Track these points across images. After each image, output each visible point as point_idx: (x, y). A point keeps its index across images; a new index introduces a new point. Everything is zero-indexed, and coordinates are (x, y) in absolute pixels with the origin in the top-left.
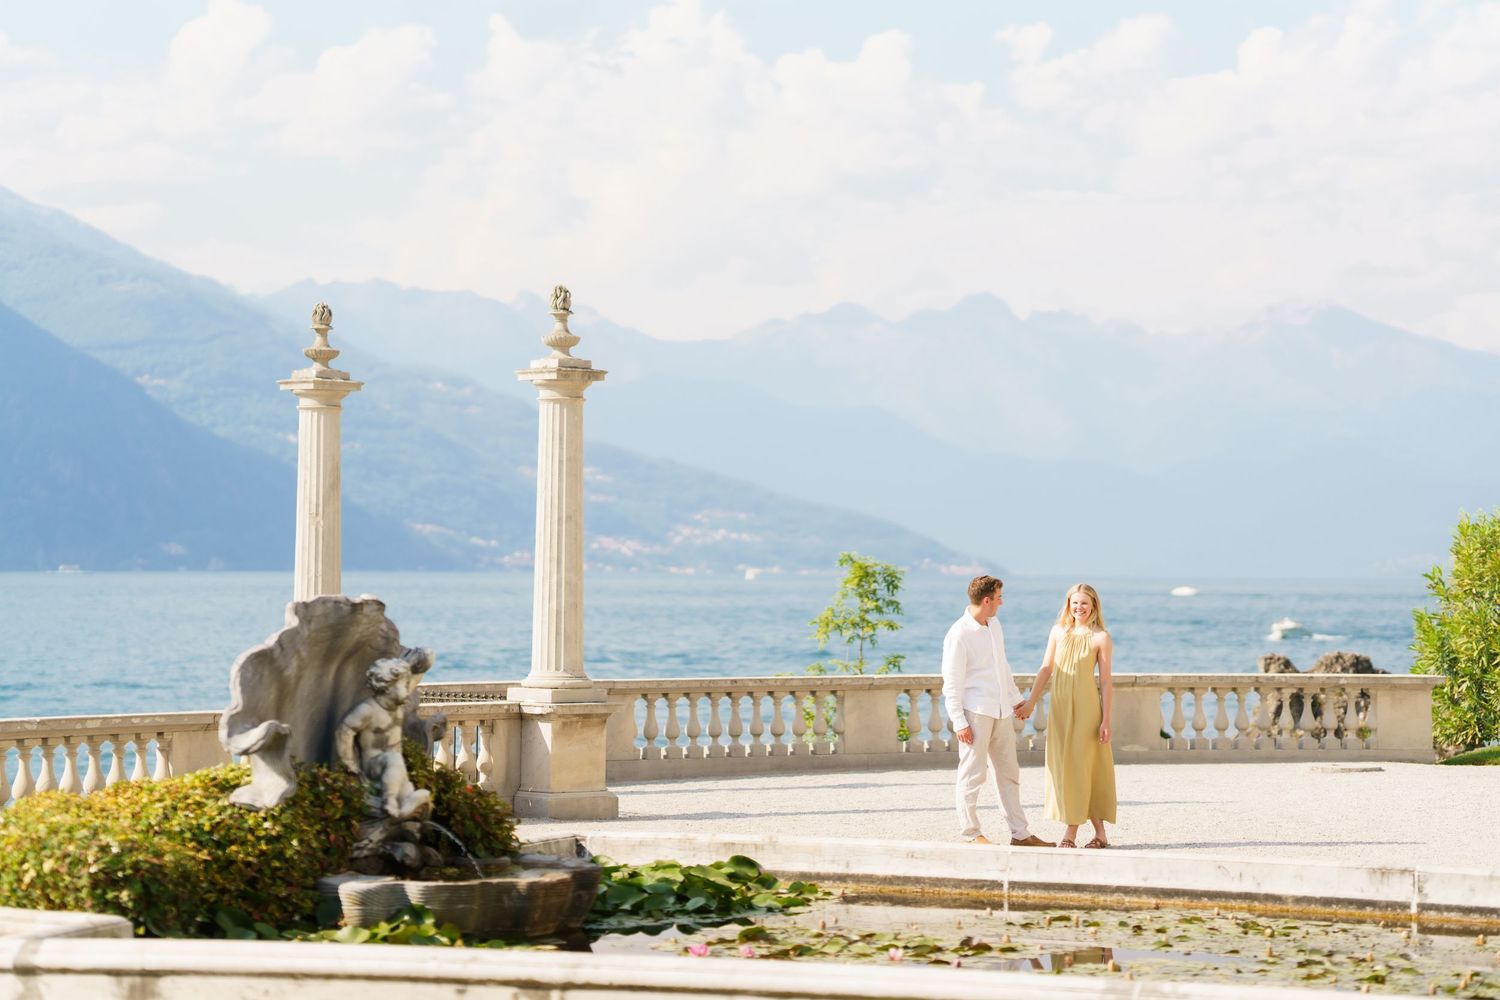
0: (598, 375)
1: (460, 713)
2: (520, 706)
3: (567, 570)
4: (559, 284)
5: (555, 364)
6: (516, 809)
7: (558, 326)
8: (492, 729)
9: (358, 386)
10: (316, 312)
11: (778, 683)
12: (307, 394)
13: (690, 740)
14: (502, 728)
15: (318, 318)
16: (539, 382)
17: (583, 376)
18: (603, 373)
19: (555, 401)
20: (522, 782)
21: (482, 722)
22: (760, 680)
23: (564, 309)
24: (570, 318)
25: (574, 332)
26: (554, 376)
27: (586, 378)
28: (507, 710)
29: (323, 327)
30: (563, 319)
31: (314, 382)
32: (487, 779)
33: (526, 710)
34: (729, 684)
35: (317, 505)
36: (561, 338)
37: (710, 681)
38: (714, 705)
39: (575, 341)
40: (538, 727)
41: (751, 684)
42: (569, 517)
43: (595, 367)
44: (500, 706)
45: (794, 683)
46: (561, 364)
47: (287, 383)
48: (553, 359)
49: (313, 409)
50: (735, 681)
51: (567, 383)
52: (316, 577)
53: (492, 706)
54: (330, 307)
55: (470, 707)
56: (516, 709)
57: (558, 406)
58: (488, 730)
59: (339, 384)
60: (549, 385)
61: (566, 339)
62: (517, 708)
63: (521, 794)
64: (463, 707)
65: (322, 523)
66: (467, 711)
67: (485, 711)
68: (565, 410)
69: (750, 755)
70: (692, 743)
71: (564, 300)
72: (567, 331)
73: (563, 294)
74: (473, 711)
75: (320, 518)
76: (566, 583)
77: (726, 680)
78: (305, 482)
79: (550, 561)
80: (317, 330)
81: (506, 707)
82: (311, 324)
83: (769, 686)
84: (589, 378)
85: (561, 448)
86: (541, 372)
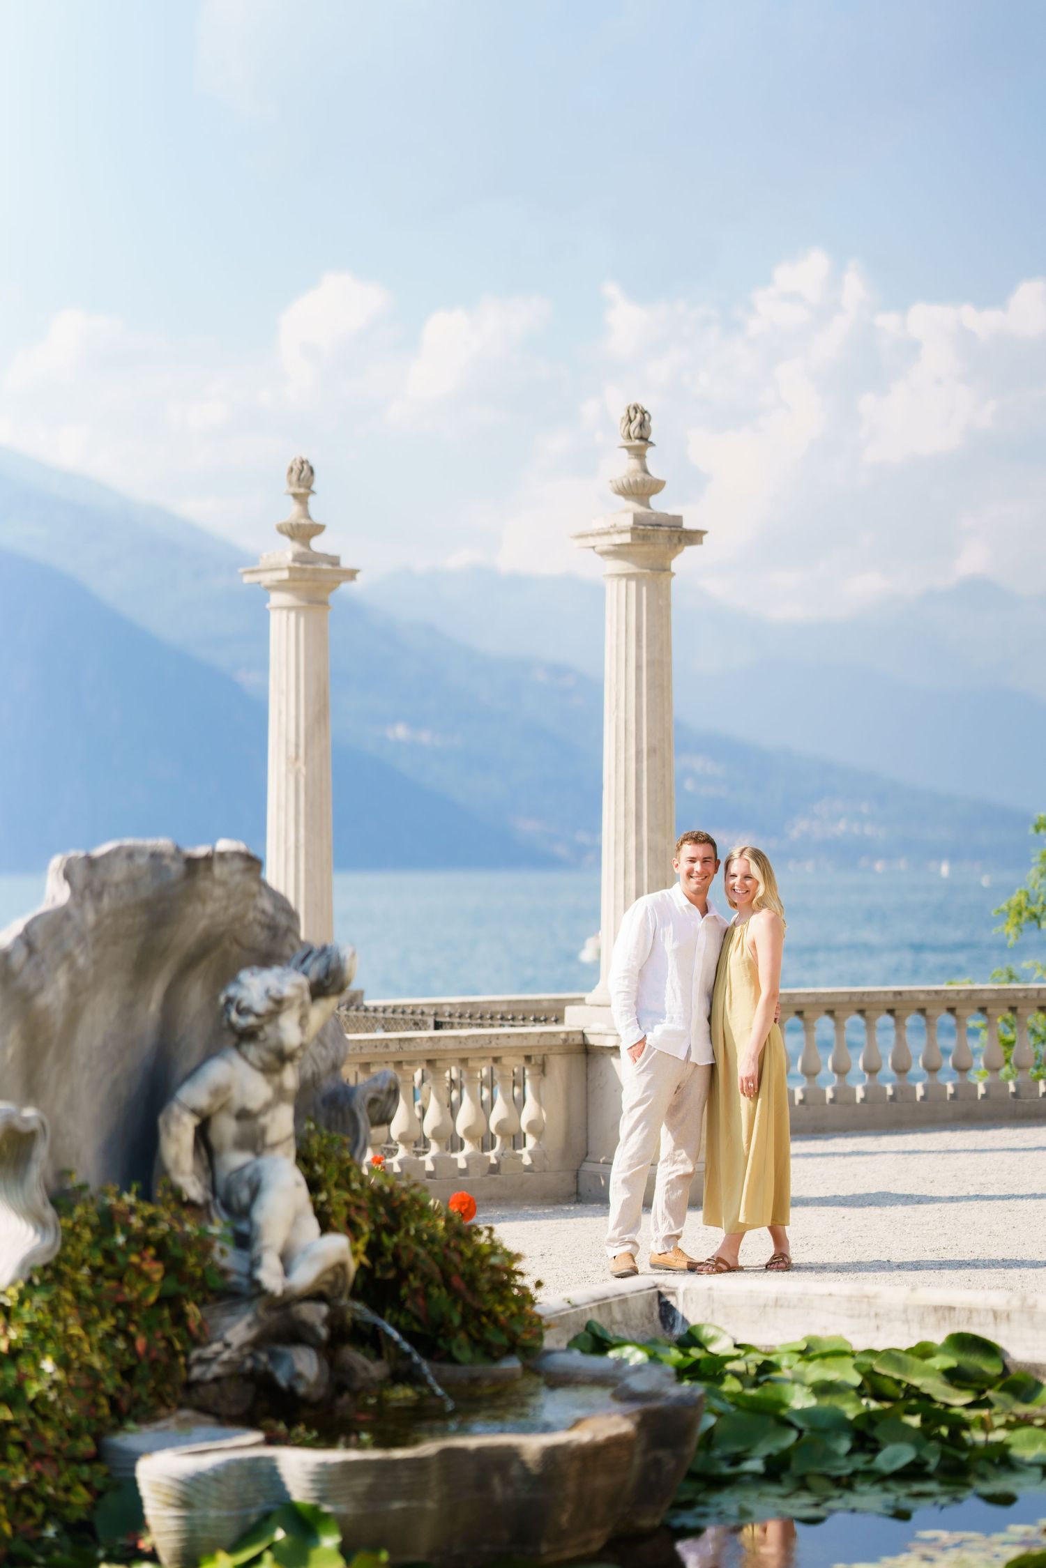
0: (693, 537)
1: (493, 1044)
2: (583, 1034)
3: (651, 829)
4: (633, 403)
5: (628, 521)
6: (581, 1189)
7: (633, 464)
8: (543, 1069)
9: (351, 574)
10: (291, 470)
11: (962, 995)
12: (280, 586)
13: (836, 1077)
14: (558, 1067)
15: (294, 477)
16: (606, 548)
17: (670, 538)
18: (702, 533)
19: (629, 577)
20: (590, 1151)
21: (528, 1058)
22: (936, 992)
23: (642, 438)
24: (649, 452)
25: (656, 472)
26: (627, 538)
27: (675, 540)
28: (565, 1041)
29: (302, 490)
30: (639, 454)
31: (290, 569)
32: (537, 1144)
33: (593, 1041)
34: (890, 997)
35: (297, 746)
36: (636, 482)
37: (863, 993)
38: (870, 1026)
39: (657, 486)
40: (612, 1066)
41: (922, 997)
42: (652, 751)
43: (688, 525)
44: (554, 1034)
45: (985, 996)
46: (638, 520)
47: (252, 572)
48: (625, 513)
49: (289, 608)
50: (899, 993)
51: (646, 549)
52: (297, 848)
53: (542, 1034)
54: (312, 463)
55: (509, 1036)
56: (578, 1040)
57: (633, 584)
58: (537, 1070)
59: (326, 572)
60: (618, 552)
61: (644, 483)
62: (580, 1037)
63: (588, 1167)
64: (497, 1036)
65: (303, 770)
66: (503, 1042)
67: (533, 1042)
68: (644, 589)
69: (923, 1098)
70: (840, 1081)
71: (642, 425)
72: (646, 471)
73: (639, 416)
74: (513, 1042)
75: (301, 764)
76: (649, 848)
77: (886, 993)
78: (280, 713)
79: (626, 816)
80: (295, 496)
81: (563, 1036)
82: (283, 486)
83: (948, 1000)
84: (680, 540)
85: (639, 646)
86: (608, 533)
